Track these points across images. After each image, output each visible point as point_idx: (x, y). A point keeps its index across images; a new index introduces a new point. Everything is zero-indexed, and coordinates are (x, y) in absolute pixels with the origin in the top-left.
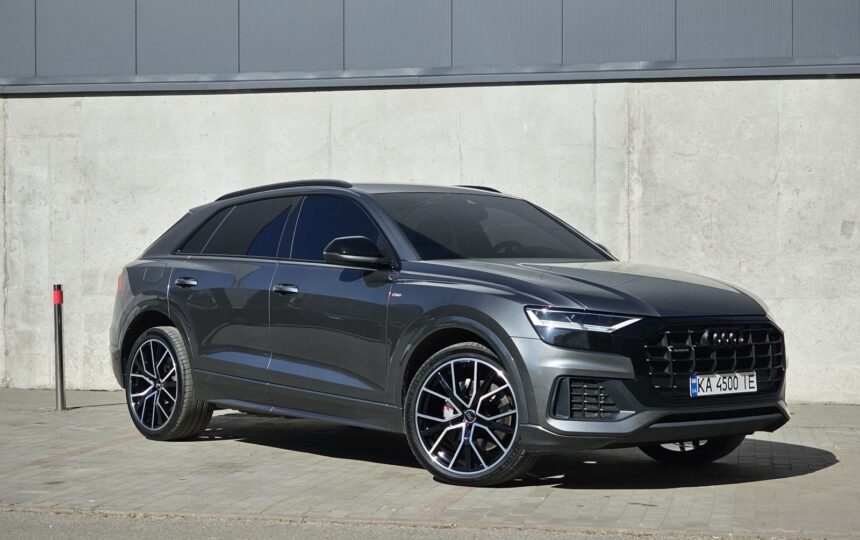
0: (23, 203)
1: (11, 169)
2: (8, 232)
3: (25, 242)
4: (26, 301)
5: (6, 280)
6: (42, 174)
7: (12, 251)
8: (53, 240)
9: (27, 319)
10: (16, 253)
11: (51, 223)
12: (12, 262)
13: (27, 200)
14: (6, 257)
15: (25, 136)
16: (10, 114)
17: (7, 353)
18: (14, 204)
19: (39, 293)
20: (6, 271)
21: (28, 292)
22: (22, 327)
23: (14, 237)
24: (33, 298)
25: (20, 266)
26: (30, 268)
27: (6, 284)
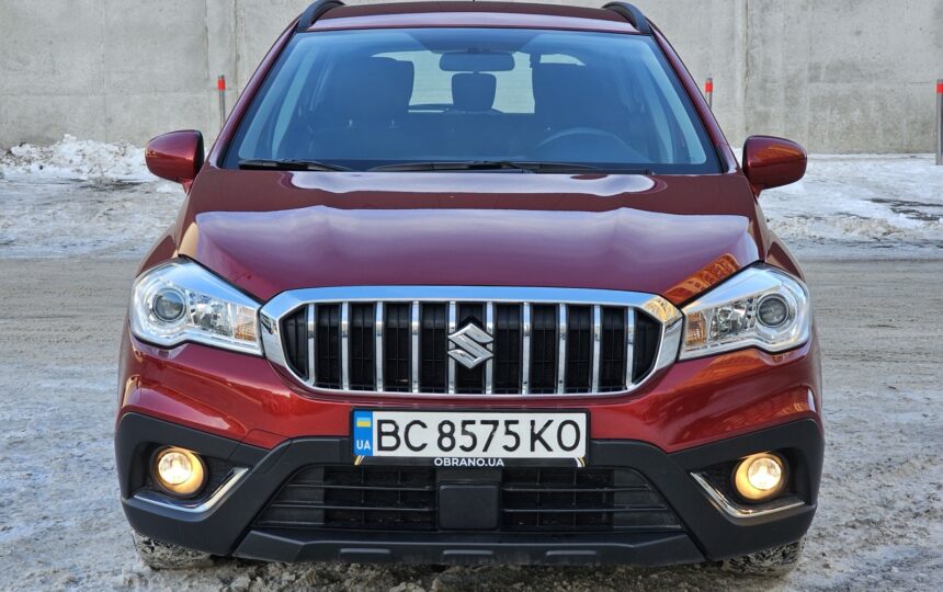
0: (763, 10)
2: (750, 32)
3: (764, 42)
4: (763, 88)
5: (747, 72)
7: (752, 48)
8: (786, 39)
9: (764, 102)
10: (756, 49)
11: (785, 26)
12: (752, 57)
13: (766, 8)
14: (747, 53)
17: (747, 129)
18: (755, 11)
19: (775, 82)
20: (747, 65)
21: (765, 81)
22: (760, 108)
23: (755, 38)
24: (769, 85)
25: (759, 60)
26: (768, 62)
27: (747, 74)
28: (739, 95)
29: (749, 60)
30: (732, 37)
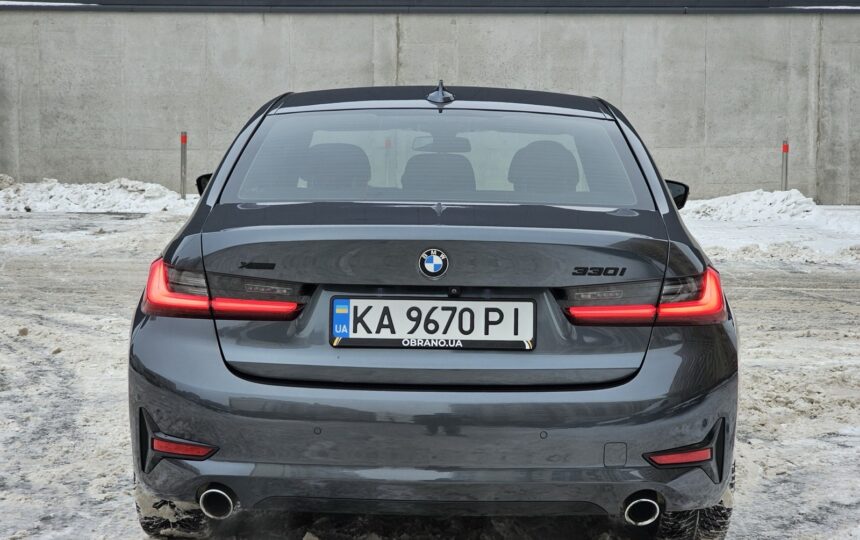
0: (832, 86)
1: (824, 64)
2: (821, 104)
3: (833, 112)
4: (832, 150)
5: (819, 137)
6: (846, 67)
7: (823, 117)
8: (851, 110)
9: (832, 162)
10: (827, 118)
11: (851, 100)
12: (823, 125)
13: (835, 84)
14: (818, 122)
15: (834, 42)
16: (824, 27)
17: (818, 184)
18: (825, 87)
19: (841, 145)
20: (818, 131)
21: (834, 145)
22: (829, 167)
23: (825, 108)
24: (837, 148)
25: (828, 127)
26: (836, 129)
27: (818, 139)
28: (811, 156)
29: (820, 127)
30: (806, 108)
